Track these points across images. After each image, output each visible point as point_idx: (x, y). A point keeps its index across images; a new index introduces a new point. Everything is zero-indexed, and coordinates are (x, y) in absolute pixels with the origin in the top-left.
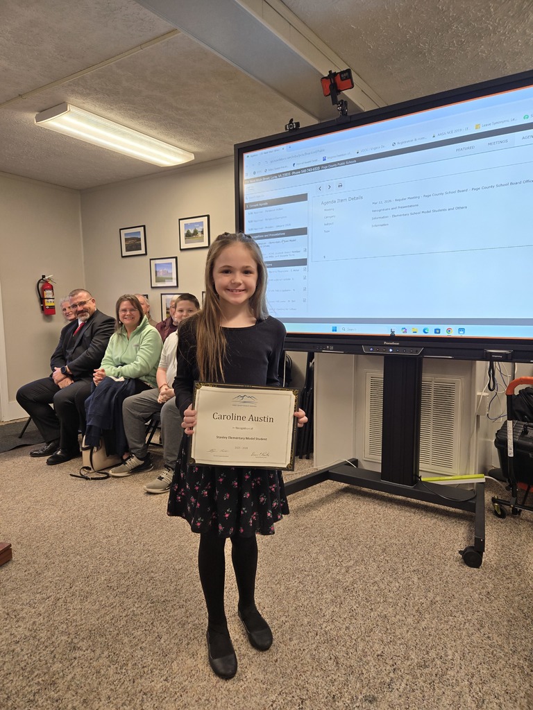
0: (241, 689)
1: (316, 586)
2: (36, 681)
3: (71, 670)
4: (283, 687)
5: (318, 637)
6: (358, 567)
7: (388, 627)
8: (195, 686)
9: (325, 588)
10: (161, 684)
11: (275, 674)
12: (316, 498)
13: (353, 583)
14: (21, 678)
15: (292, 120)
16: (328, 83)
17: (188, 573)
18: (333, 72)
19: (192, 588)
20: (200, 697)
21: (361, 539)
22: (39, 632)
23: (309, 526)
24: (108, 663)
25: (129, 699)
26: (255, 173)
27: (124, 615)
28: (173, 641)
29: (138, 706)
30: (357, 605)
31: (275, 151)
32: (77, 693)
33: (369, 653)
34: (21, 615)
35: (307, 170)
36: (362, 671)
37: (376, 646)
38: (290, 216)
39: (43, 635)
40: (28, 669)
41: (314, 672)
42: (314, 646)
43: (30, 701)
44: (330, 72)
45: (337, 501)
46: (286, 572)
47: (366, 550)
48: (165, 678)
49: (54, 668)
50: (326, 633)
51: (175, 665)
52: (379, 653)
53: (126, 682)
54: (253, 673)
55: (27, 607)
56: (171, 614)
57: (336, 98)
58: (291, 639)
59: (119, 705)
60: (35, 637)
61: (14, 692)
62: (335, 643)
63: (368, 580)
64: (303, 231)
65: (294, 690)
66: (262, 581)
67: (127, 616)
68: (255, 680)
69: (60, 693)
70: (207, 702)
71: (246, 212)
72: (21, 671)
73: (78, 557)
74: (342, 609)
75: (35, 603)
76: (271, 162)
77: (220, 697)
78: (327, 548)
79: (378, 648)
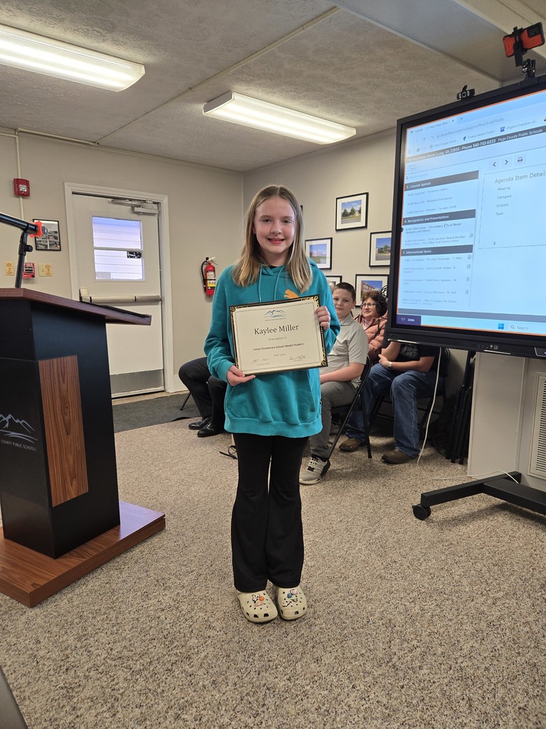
0: (362, 708)
1: (456, 614)
2: (175, 652)
3: (205, 648)
4: (407, 718)
5: (452, 671)
6: (507, 601)
7: (537, 678)
8: (317, 692)
9: (465, 617)
10: (284, 683)
11: (399, 701)
12: (466, 511)
13: (500, 618)
14: (163, 646)
15: (466, 87)
16: (512, 41)
18: (519, 28)
19: (322, 589)
20: (321, 706)
21: (516, 568)
22: (181, 604)
23: (455, 543)
24: (238, 649)
25: (253, 690)
26: (418, 150)
28: (299, 641)
29: (260, 699)
30: (502, 645)
31: (444, 124)
32: (208, 672)
33: (510, 703)
34: (168, 584)
35: (480, 143)
36: (498, 721)
37: (519, 697)
38: (454, 198)
39: (184, 607)
40: (169, 639)
41: (442, 710)
42: (446, 680)
43: (168, 670)
44: (515, 29)
45: (491, 518)
46: (423, 590)
47: (521, 582)
48: (288, 677)
49: (191, 643)
50: (462, 670)
51: (299, 666)
52: (522, 705)
53: (252, 673)
54: (377, 694)
55: (173, 577)
57: (521, 58)
58: (420, 668)
59: (244, 694)
60: (177, 608)
61: (156, 658)
62: (470, 683)
63: (518, 618)
64: (471, 214)
65: (418, 724)
66: (395, 596)
68: (377, 702)
69: (194, 669)
70: (326, 713)
71: (406, 194)
72: (164, 639)
73: (220, 536)
74: (483, 646)
75: (181, 575)
76: (438, 136)
77: (340, 711)
78: (472, 572)
79: (521, 700)
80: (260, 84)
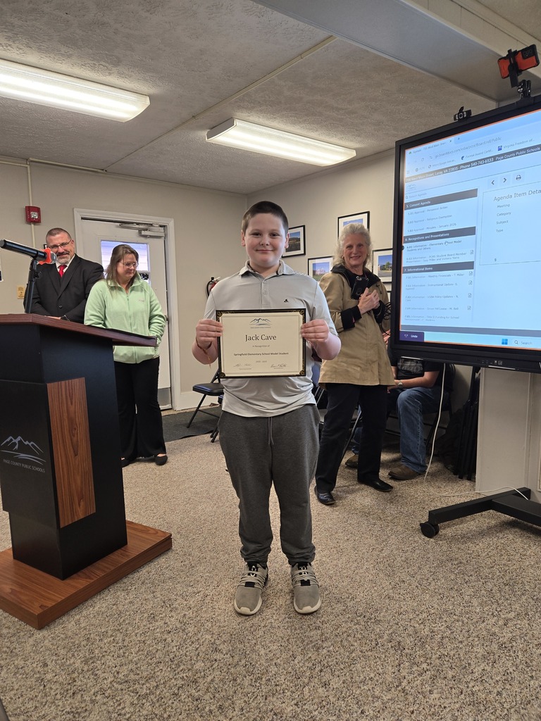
1: (466, 635)
2: (181, 676)
3: (211, 672)
5: (463, 696)
6: (519, 622)
9: (476, 639)
10: (291, 708)
12: (475, 529)
13: (511, 640)
14: (169, 669)
15: (462, 108)
16: (507, 63)
17: (327, 592)
18: (513, 51)
21: (527, 588)
22: (188, 626)
23: (464, 561)
24: (245, 672)
25: (260, 715)
26: (417, 170)
27: (262, 625)
28: (306, 664)
30: (514, 668)
31: (441, 144)
32: (214, 697)
34: (174, 606)
35: (478, 162)
38: (454, 216)
39: (191, 629)
40: (176, 662)
42: (457, 706)
43: (174, 694)
44: (509, 51)
45: (501, 536)
46: (433, 611)
47: (533, 603)
48: (295, 702)
49: (197, 666)
50: (473, 694)
51: (306, 690)
53: (259, 697)
55: (180, 598)
56: (307, 634)
57: (516, 80)
58: (431, 692)
60: (184, 630)
61: (162, 682)
62: (482, 708)
63: (531, 639)
64: (471, 231)
66: (404, 617)
67: (265, 626)
69: (200, 693)
71: (406, 213)
72: (170, 663)
73: (227, 555)
74: (495, 669)
75: (187, 596)
76: (436, 157)
78: (483, 592)
80: (261, 111)
